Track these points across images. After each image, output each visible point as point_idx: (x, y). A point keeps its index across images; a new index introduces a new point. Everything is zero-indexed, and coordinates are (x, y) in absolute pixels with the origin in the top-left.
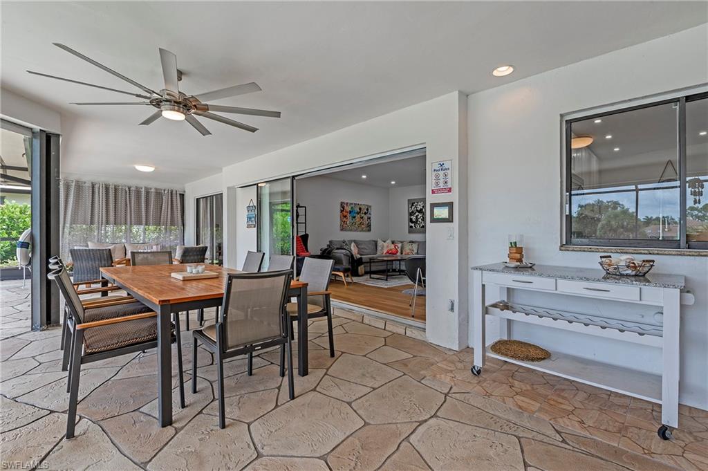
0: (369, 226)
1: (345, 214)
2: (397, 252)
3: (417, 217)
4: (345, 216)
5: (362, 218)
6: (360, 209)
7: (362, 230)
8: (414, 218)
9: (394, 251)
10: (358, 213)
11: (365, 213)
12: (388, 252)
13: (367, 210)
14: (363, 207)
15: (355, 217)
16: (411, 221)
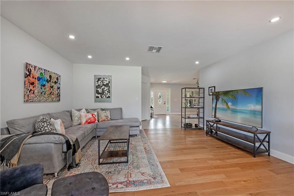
0: (59, 95)
1: (32, 80)
2: (95, 120)
3: (103, 89)
4: (32, 84)
5: (52, 87)
6: (50, 77)
7: (52, 101)
8: (100, 90)
9: (93, 120)
10: (48, 81)
11: (56, 83)
12: (86, 122)
13: (57, 79)
14: (53, 76)
15: (44, 86)
16: (97, 92)
